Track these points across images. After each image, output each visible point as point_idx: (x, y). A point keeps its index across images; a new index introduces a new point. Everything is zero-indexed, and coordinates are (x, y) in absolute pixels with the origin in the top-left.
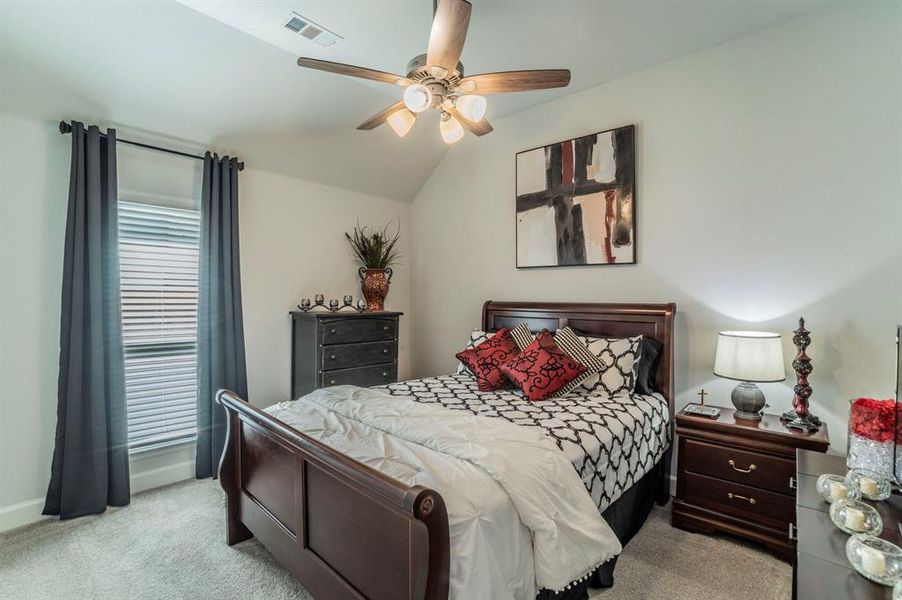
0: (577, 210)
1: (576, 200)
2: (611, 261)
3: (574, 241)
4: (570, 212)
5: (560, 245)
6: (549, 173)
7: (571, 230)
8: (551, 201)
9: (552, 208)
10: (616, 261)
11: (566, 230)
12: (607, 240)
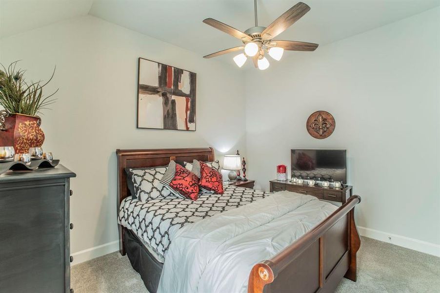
0: (173, 102)
1: (173, 97)
2: (188, 129)
3: (172, 117)
4: (170, 102)
5: (165, 118)
6: (160, 78)
7: (170, 111)
8: (161, 93)
9: (161, 97)
10: (190, 129)
11: (168, 111)
12: (186, 119)
